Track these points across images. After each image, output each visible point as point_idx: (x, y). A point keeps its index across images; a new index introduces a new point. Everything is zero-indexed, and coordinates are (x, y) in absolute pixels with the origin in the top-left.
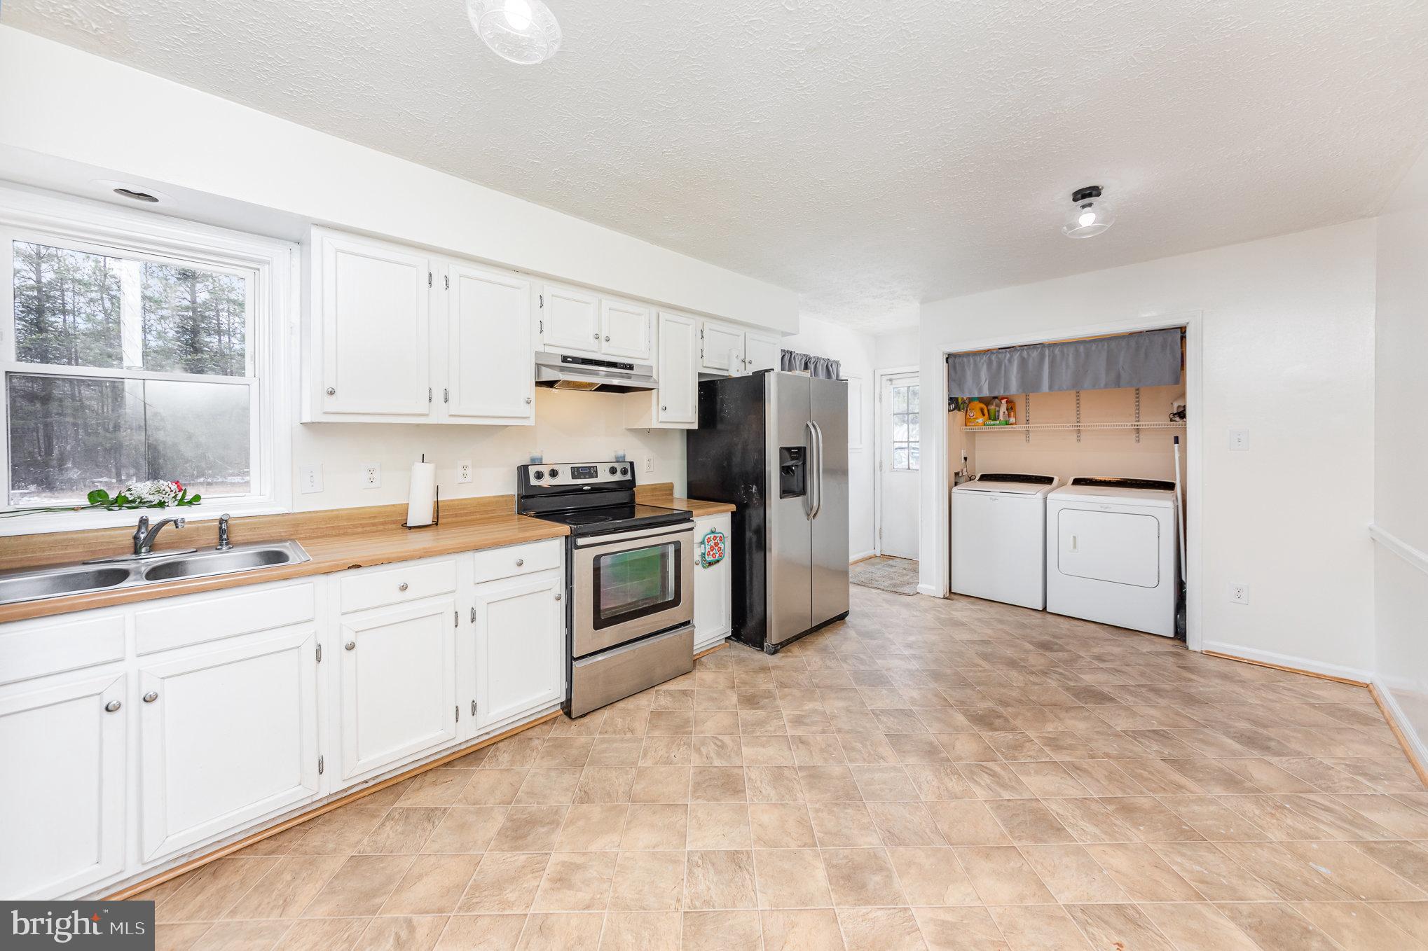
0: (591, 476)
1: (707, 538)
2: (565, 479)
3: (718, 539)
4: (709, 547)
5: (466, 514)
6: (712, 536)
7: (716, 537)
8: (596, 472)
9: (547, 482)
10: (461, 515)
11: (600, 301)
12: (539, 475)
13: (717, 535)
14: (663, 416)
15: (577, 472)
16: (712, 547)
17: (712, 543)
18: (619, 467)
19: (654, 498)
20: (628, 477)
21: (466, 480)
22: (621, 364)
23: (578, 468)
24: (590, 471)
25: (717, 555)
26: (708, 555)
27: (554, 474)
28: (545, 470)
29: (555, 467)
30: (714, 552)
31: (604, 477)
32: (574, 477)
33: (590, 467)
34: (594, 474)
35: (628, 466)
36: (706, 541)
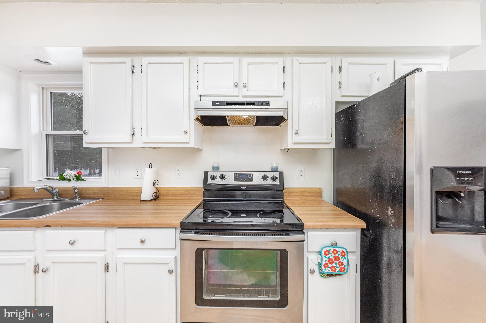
0: (248, 180)
1: (325, 250)
2: (230, 180)
3: (339, 253)
4: (327, 259)
5: (178, 195)
6: (332, 249)
7: (337, 252)
8: (252, 178)
9: (218, 181)
10: (176, 196)
11: (240, 61)
12: (213, 178)
13: (338, 249)
14: (297, 139)
15: (237, 177)
16: (330, 260)
17: (331, 256)
18: (270, 175)
19: (303, 198)
20: (277, 182)
21: (180, 177)
22: (258, 102)
23: (239, 174)
24: (249, 177)
25: (338, 269)
26: (325, 267)
27: (222, 177)
28: (217, 174)
29: (224, 173)
30: (334, 265)
31: (257, 181)
32: (235, 179)
33: (248, 174)
34: (251, 179)
35: (277, 174)
36: (323, 253)
